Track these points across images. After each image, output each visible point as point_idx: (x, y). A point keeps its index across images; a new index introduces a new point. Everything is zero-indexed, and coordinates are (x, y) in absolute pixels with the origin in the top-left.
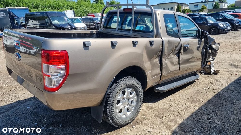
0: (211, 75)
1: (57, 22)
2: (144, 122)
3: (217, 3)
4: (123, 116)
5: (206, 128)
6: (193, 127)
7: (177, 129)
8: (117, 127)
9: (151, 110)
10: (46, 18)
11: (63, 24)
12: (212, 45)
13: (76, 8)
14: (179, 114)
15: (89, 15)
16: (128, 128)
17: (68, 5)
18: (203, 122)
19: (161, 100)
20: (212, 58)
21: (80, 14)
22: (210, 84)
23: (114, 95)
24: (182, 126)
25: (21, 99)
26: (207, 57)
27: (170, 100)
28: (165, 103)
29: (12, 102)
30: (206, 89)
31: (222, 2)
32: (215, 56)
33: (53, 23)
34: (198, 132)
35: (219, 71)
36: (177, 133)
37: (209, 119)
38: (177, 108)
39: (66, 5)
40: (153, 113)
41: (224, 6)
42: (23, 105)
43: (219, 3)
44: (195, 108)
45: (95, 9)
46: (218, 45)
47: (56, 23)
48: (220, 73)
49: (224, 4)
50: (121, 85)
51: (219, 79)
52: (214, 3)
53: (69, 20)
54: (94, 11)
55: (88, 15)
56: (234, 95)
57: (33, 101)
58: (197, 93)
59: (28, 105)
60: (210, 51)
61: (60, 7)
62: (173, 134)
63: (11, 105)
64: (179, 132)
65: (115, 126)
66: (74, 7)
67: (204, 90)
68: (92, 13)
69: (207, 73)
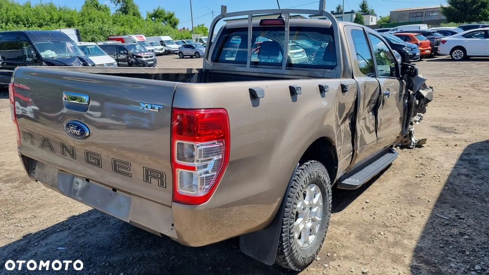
0: (412, 148)
1: (52, 54)
2: (341, 255)
3: (358, 15)
4: (304, 246)
5: (468, 253)
6: (442, 253)
7: (415, 262)
8: (297, 270)
9: (342, 228)
10: (25, 45)
11: (66, 58)
12: (421, 91)
13: (81, 23)
14: (399, 229)
15: (112, 39)
16: (315, 269)
17: (60, 19)
18: (454, 240)
19: (350, 206)
20: (419, 116)
21: (91, 36)
22: (421, 166)
23: (293, 203)
24: (421, 254)
25: (33, 230)
26: (411, 113)
27: (367, 202)
28: (361, 211)
29: (13, 241)
30: (420, 177)
31: (368, 14)
32: (424, 111)
33: (43, 56)
34: (458, 263)
35: (426, 140)
36: (420, 270)
37: (462, 234)
38: (390, 218)
39: (56, 17)
40: (350, 234)
41: (372, 21)
42: (43, 243)
43: (363, 16)
44: (422, 214)
45: (122, 25)
46: (431, 90)
47: (50, 56)
48: (428, 145)
49: (371, 17)
50: (303, 180)
51: (432, 156)
52: (355, 16)
53: (78, 48)
54: (123, 30)
55: (109, 39)
56: (476, 185)
57: (66, 233)
58: (407, 185)
59: (59, 243)
60: (417, 102)
61: (41, 21)
62: (412, 272)
63: (15, 247)
64: (421, 266)
65: (293, 268)
66: (76, 22)
67: (419, 179)
68: (117, 35)
69: (403, 146)
